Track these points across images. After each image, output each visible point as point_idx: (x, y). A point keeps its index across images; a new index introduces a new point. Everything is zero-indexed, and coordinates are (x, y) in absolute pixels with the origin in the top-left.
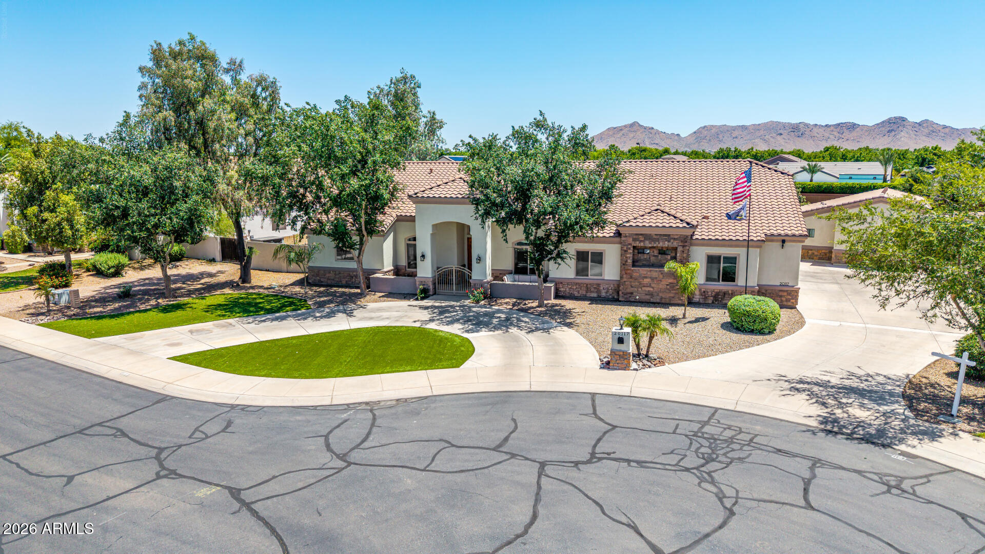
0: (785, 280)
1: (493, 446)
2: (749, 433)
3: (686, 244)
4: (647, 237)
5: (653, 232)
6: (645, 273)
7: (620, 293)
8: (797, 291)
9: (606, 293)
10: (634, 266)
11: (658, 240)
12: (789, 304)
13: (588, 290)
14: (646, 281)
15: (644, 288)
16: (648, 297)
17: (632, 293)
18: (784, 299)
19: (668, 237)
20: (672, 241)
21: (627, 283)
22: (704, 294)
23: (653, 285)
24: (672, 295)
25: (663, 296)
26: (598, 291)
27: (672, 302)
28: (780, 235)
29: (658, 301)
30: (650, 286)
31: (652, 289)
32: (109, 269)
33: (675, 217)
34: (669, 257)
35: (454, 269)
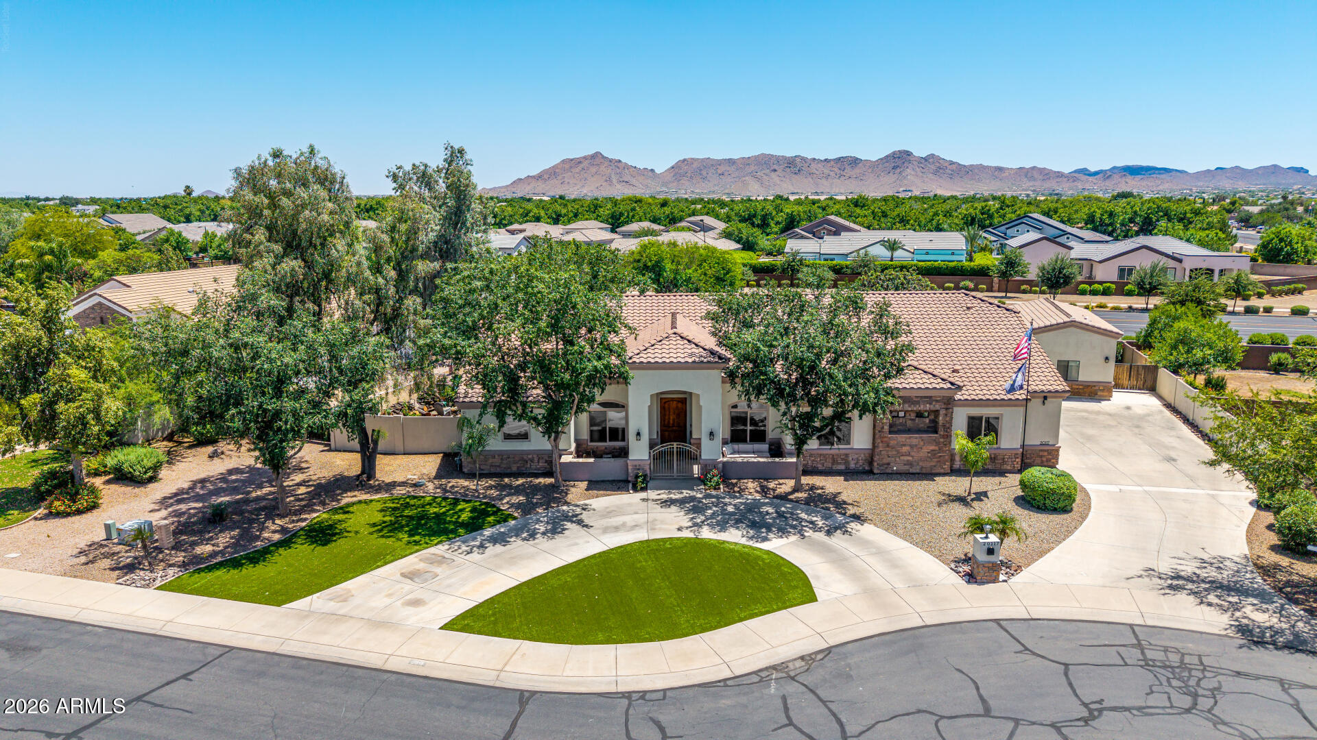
0: (1045, 439)
3: (950, 406)
4: (907, 400)
5: (914, 394)
6: (903, 440)
7: (875, 464)
8: (1057, 450)
9: (856, 464)
10: (890, 432)
11: (918, 403)
12: (1051, 464)
13: (834, 461)
14: (905, 449)
15: (902, 458)
16: (907, 467)
17: (888, 464)
18: (1044, 459)
19: (930, 399)
21: (883, 452)
23: (912, 454)
24: (934, 464)
25: (924, 465)
26: (847, 462)
27: (933, 472)
28: (1043, 391)
29: (918, 471)
30: (909, 455)
31: (910, 458)
32: (146, 473)
33: (934, 376)
34: (927, 420)
35: (675, 446)
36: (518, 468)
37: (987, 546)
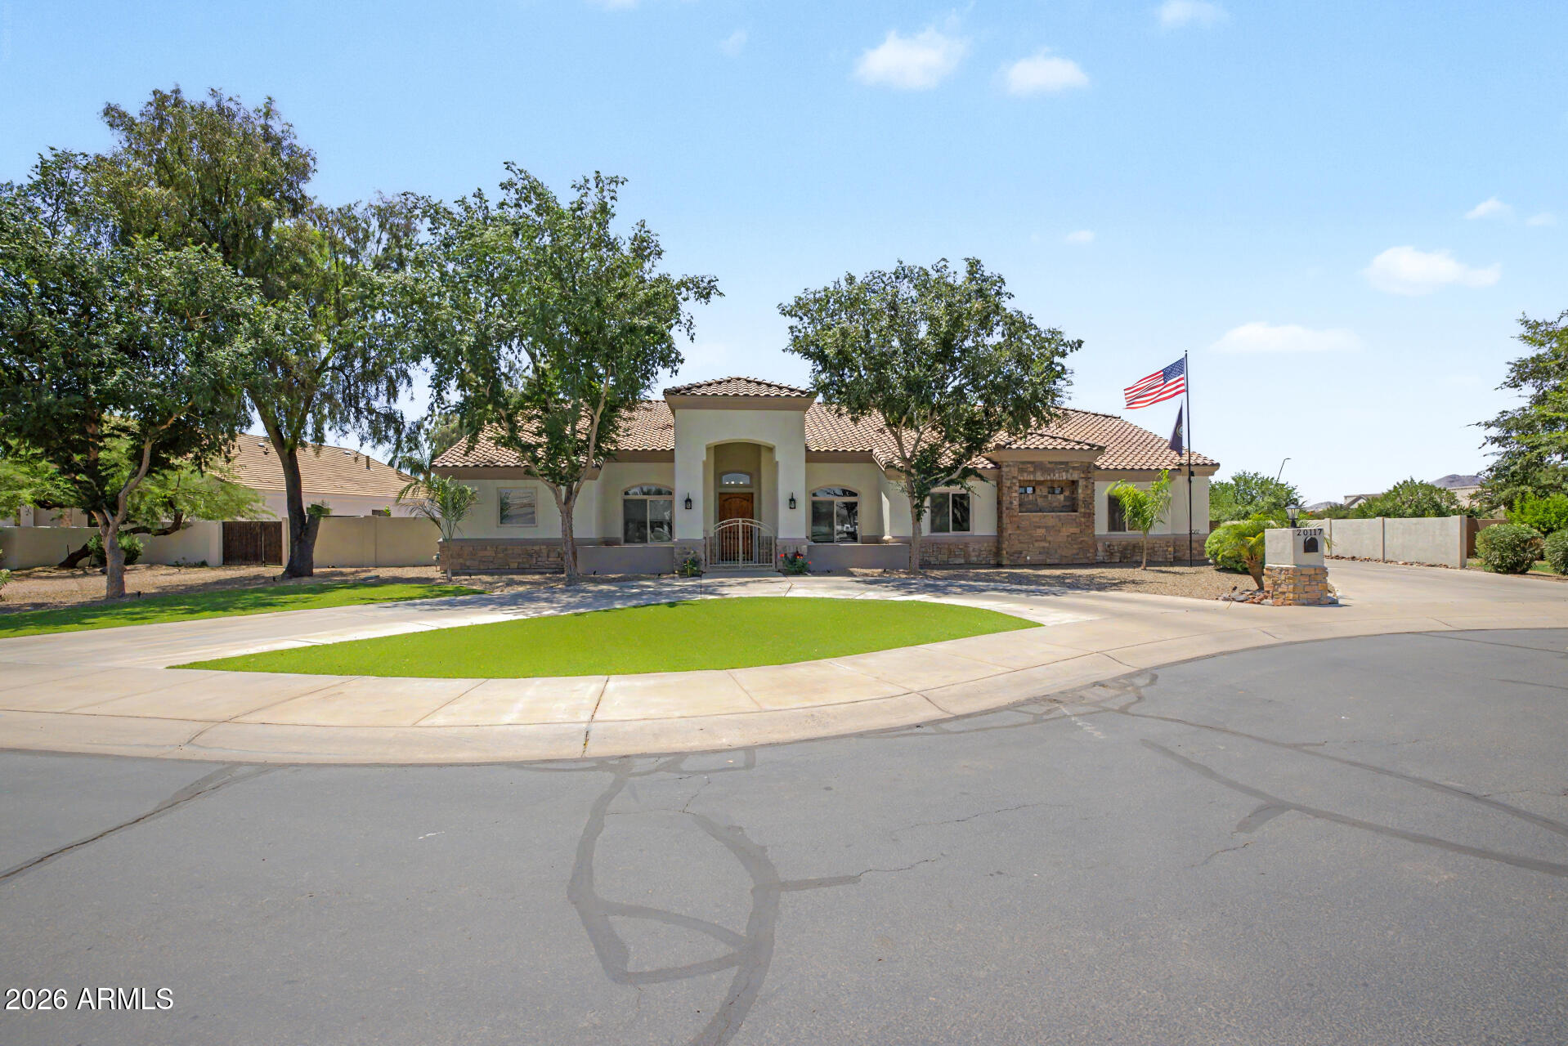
0: (1195, 527)
3: (1090, 476)
4: (1038, 466)
5: (1045, 459)
6: (1037, 520)
7: (1004, 553)
9: (978, 556)
10: (1021, 510)
11: (1053, 470)
13: (951, 552)
14: (1040, 532)
15: (1036, 544)
16: (1041, 557)
17: (1020, 553)
18: (1195, 552)
19: (1068, 465)
20: (1071, 471)
21: (1012, 538)
22: (1109, 550)
23: (1049, 538)
24: (1075, 551)
25: (1064, 554)
26: (967, 555)
27: (1075, 563)
29: (1056, 562)
30: (1045, 540)
31: (1047, 545)
34: (1061, 497)
35: (740, 524)
36: (519, 565)
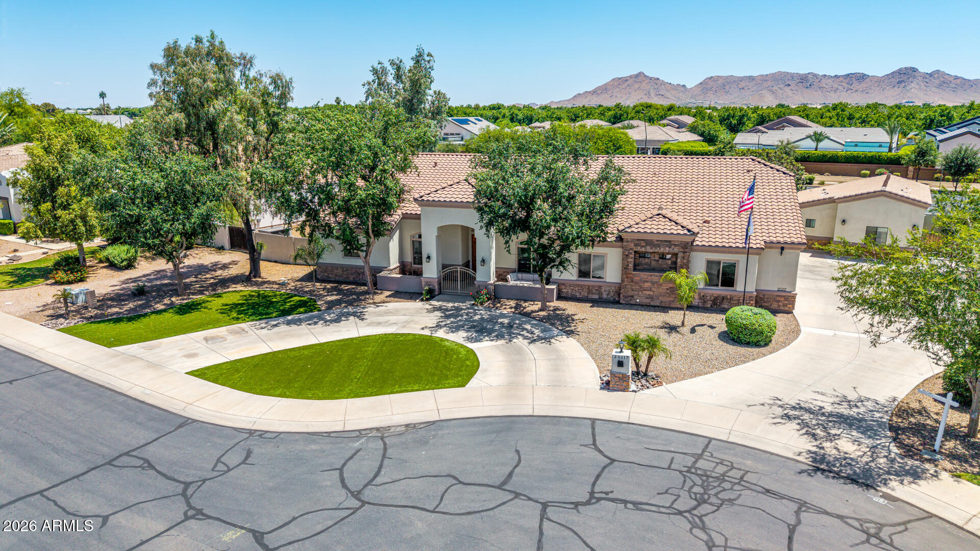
0: (782, 286)
1: (497, 484)
2: (740, 469)
3: (687, 250)
4: (649, 243)
5: (655, 238)
6: (646, 277)
7: (621, 296)
8: (794, 297)
9: (608, 295)
10: (635, 270)
11: (659, 246)
12: (786, 309)
13: (590, 292)
14: (647, 285)
15: (644, 292)
16: (648, 301)
17: (633, 297)
18: (780, 304)
19: (669, 243)
20: (673, 247)
21: (627, 286)
22: (703, 298)
23: (653, 289)
24: (672, 299)
25: (663, 300)
26: (600, 293)
27: (672, 306)
28: (779, 242)
29: (658, 304)
30: (650, 290)
31: (651, 293)
32: (122, 262)
33: (676, 223)
34: (670, 262)
35: (459, 269)
36: (354, 278)
37: (617, 359)
